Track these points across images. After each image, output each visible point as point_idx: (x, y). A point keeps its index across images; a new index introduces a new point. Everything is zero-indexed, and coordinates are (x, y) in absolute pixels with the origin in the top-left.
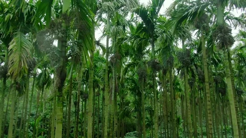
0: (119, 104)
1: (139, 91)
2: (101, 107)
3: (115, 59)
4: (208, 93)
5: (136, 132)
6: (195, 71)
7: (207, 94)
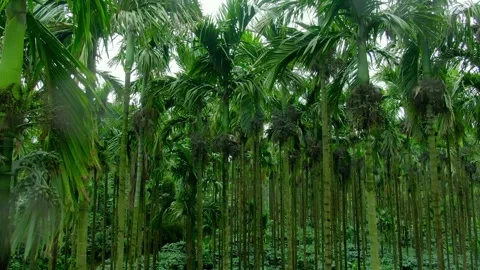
0: (149, 190)
1: (191, 174)
2: (111, 191)
3: (144, 119)
4: (327, 204)
5: (182, 242)
6: (300, 139)
7: (325, 207)
